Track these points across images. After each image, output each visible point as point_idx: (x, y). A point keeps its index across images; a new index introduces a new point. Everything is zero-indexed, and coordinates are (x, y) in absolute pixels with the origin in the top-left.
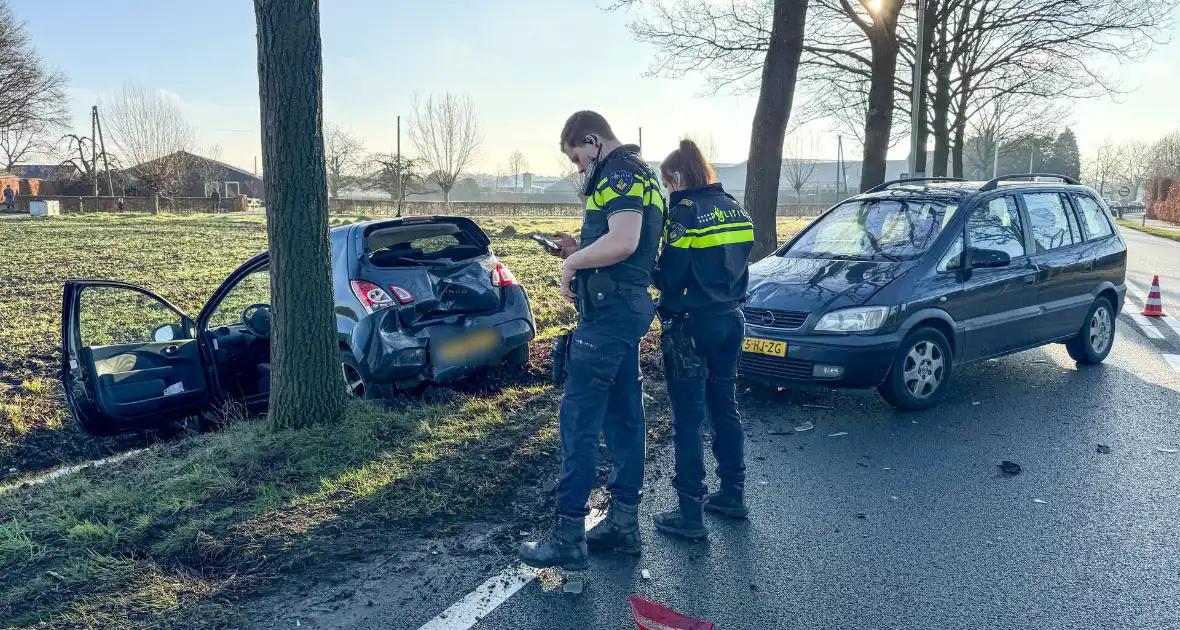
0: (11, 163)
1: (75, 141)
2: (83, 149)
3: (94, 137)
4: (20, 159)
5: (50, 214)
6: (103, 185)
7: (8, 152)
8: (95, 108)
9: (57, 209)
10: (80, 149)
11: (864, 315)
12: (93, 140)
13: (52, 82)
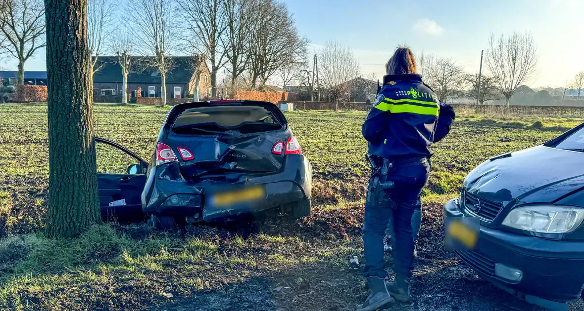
0: (285, 85)
1: (307, 73)
2: (310, 77)
3: (314, 70)
4: (288, 83)
5: (289, 110)
6: (316, 96)
7: (284, 80)
8: (316, 56)
9: (292, 108)
10: (308, 77)
11: (551, 215)
12: (314, 72)
13: (301, 44)
